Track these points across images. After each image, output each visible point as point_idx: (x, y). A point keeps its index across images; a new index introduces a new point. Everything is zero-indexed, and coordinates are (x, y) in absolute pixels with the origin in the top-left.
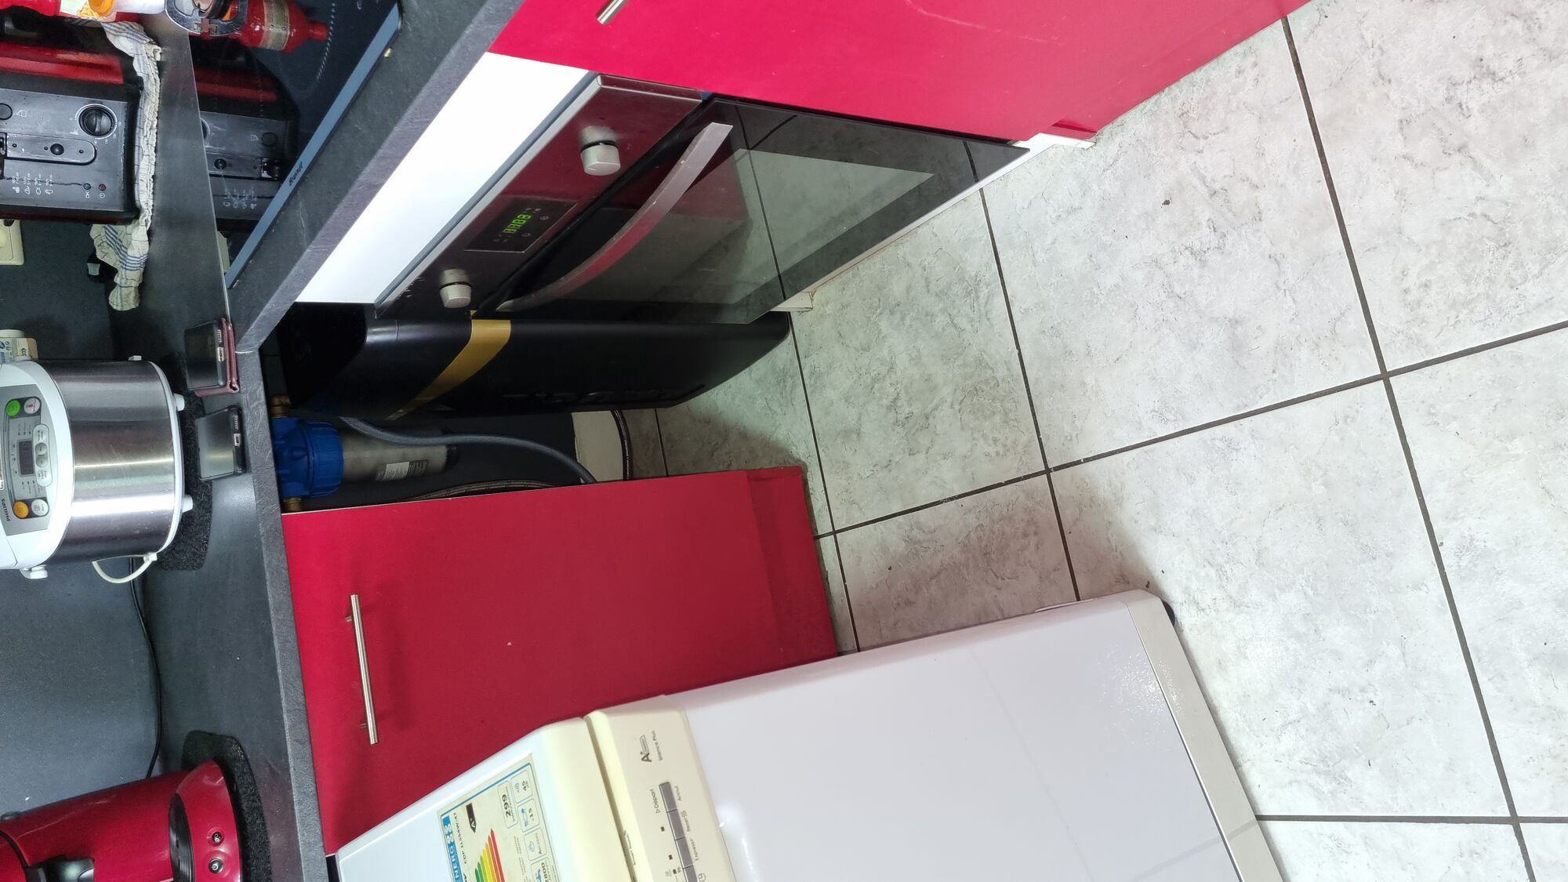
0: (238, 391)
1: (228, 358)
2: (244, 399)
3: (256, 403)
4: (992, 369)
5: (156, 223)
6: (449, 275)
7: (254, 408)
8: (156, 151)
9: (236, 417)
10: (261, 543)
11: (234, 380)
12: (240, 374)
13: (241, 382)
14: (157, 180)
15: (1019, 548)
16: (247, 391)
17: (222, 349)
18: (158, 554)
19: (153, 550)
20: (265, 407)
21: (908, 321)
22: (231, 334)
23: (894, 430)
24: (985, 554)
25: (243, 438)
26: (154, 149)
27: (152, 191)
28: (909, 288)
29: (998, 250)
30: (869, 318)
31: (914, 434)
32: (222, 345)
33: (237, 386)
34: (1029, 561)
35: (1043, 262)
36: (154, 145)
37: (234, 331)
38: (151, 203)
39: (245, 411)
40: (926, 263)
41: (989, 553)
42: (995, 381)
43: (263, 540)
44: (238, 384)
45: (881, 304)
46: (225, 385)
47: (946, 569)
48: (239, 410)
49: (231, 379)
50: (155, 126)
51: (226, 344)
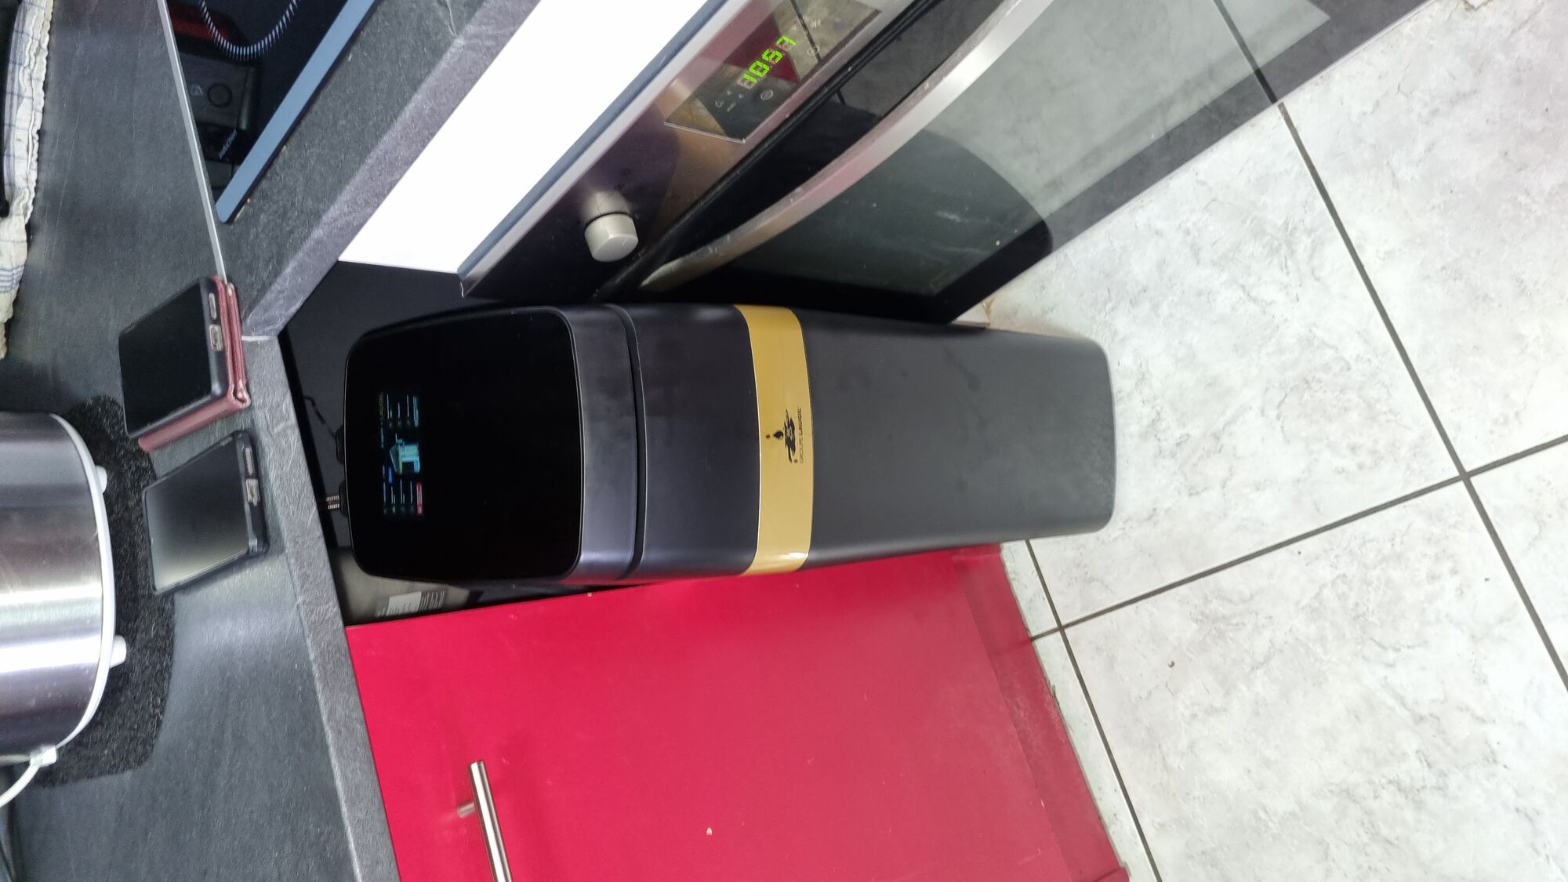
0: (248, 403)
1: (228, 342)
2: (261, 418)
3: (282, 425)
4: (1333, 347)
5: (43, 210)
6: (601, 202)
7: (279, 434)
8: (45, 88)
9: (248, 451)
10: (310, 676)
11: (241, 384)
12: (249, 375)
13: (253, 389)
14: (48, 139)
15: (1422, 598)
16: (264, 405)
17: (217, 328)
18: (59, 751)
19: (51, 740)
20: (297, 432)
21: (1164, 310)
22: (234, 302)
23: (1155, 465)
24: (1357, 617)
25: (261, 490)
26: (42, 85)
27: (36, 156)
28: (1161, 265)
29: (1324, 180)
30: (1093, 318)
31: (1195, 465)
32: (217, 322)
33: (246, 396)
34: (1447, 616)
35: (1412, 178)
36: (43, 78)
37: (237, 296)
38: (34, 176)
39: (264, 439)
40: (1189, 225)
41: (1364, 615)
42: (1343, 363)
43: (315, 670)
44: (248, 391)
45: (1113, 295)
46: (224, 394)
47: (1281, 651)
48: (253, 441)
49: (236, 383)
50: (45, 45)
51: (224, 319)
